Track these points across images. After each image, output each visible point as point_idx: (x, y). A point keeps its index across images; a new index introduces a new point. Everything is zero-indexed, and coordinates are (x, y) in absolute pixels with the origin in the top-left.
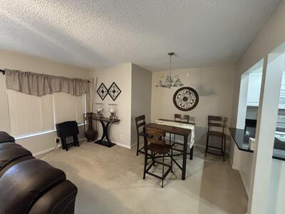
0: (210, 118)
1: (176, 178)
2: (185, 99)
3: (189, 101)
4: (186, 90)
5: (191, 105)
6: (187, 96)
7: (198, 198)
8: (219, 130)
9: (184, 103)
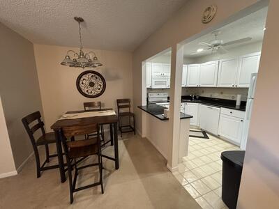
0: (119, 101)
1: (111, 172)
2: (92, 84)
3: (96, 86)
4: (91, 75)
5: (99, 91)
6: (93, 81)
7: (137, 176)
8: (126, 110)
9: (90, 89)
